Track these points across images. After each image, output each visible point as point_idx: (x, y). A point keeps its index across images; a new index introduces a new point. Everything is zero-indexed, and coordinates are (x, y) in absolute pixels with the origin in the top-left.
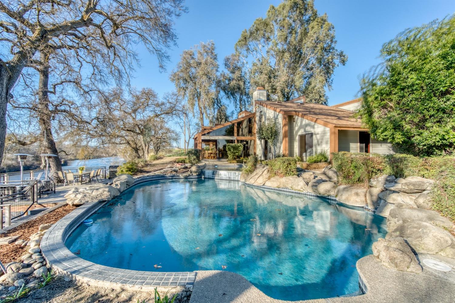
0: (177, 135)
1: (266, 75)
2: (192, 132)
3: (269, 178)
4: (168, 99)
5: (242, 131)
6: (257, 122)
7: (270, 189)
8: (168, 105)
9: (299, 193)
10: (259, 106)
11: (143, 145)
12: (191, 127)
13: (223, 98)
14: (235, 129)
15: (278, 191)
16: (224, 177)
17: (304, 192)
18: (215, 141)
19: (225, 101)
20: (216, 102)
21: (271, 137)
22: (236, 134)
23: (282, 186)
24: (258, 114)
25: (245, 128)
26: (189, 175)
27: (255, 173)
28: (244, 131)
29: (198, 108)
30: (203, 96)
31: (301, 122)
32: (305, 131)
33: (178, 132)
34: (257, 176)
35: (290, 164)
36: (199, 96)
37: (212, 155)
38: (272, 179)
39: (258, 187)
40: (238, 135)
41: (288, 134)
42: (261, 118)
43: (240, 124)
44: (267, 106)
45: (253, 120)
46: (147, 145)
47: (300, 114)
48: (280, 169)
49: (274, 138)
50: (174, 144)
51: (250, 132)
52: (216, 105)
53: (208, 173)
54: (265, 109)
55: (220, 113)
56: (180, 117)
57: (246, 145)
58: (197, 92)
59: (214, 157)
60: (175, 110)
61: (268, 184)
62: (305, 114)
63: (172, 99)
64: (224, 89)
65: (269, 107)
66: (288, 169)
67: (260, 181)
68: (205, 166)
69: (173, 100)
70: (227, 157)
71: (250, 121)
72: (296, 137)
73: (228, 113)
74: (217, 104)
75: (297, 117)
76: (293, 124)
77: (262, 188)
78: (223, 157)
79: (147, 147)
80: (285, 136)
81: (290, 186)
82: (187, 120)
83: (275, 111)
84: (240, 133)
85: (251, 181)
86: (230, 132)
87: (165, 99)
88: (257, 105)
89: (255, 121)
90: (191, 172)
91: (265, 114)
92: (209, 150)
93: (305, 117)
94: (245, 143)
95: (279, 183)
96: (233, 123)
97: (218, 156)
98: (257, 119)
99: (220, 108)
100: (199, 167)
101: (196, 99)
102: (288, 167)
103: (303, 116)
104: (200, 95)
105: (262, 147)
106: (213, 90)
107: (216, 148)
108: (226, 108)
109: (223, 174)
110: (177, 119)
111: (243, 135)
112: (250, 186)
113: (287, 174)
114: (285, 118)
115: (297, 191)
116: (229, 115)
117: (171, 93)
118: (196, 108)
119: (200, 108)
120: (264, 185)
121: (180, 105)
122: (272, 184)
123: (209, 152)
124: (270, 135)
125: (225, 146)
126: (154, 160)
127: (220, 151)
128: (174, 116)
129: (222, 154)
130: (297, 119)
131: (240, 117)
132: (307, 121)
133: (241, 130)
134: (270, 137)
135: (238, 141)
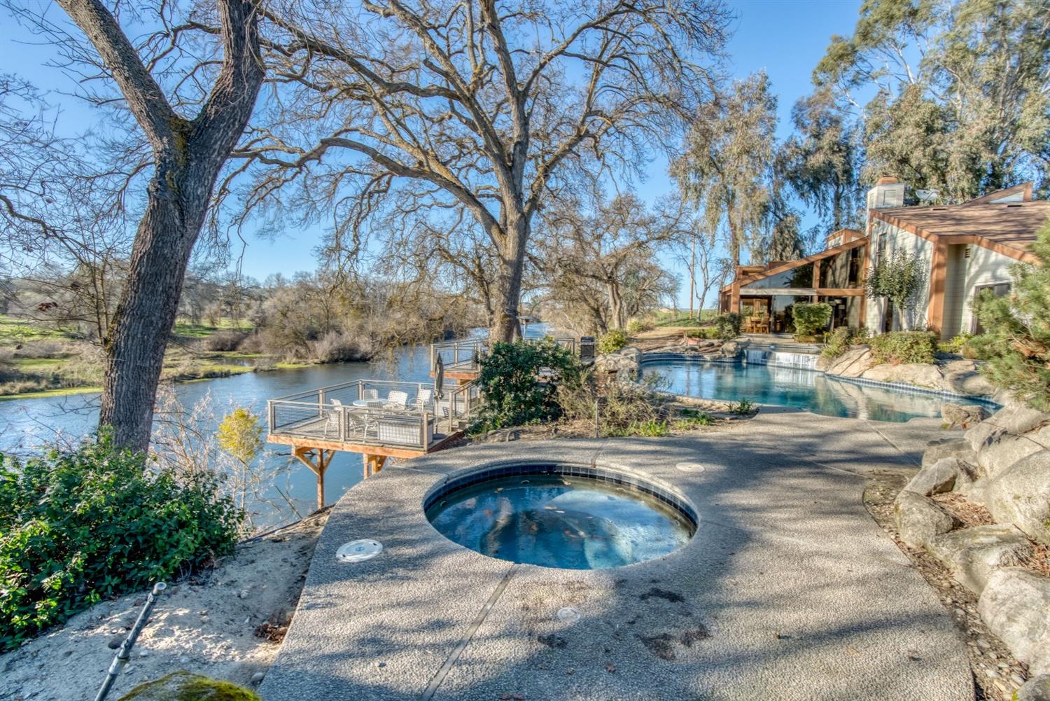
0: (672, 280)
1: (918, 125)
2: (711, 275)
3: (872, 366)
4: (663, 208)
5: (833, 274)
6: (873, 257)
7: (871, 383)
8: (663, 222)
9: (928, 392)
10: (879, 223)
11: (611, 301)
12: (709, 265)
13: (791, 199)
14: (816, 272)
15: (887, 387)
16: (785, 363)
17: (937, 389)
18: (769, 299)
19: (795, 203)
20: (773, 209)
21: (900, 291)
22: (816, 283)
23: (894, 378)
24: (876, 238)
25: (842, 267)
26: (720, 357)
27: (845, 356)
28: (837, 273)
29: (727, 225)
30: (741, 199)
31: (987, 258)
32: (994, 277)
33: (675, 275)
34: (848, 362)
35: (917, 343)
36: (731, 199)
37: (759, 325)
38: (878, 367)
39: (848, 380)
40: (823, 284)
41: (947, 286)
42: (881, 247)
43: (828, 262)
44: (899, 223)
45: (863, 251)
46: (618, 302)
47: (985, 239)
48: (894, 351)
49: (908, 292)
50: (667, 300)
51: (853, 277)
52: (771, 215)
53: (754, 355)
54: (891, 229)
55: (782, 233)
56: (685, 245)
57: (842, 307)
58: (727, 192)
59: (764, 330)
60: (677, 232)
61: (869, 375)
62: (996, 241)
63: (671, 207)
64: (793, 178)
65: (903, 224)
66: (913, 352)
67: (854, 371)
68: (748, 344)
69: (674, 211)
70: (794, 330)
71: (855, 253)
72: (968, 291)
73: (803, 229)
74: (775, 213)
75: (975, 246)
76: (965, 263)
77: (858, 382)
78: (782, 330)
79: (618, 307)
80: (937, 288)
81: (910, 378)
82: (702, 251)
83: (918, 234)
84: (830, 278)
85: (836, 371)
86: (802, 277)
87: (657, 208)
88: (876, 220)
89: (867, 254)
90: (723, 352)
91: (893, 238)
92: (751, 314)
93: (996, 247)
94: (838, 301)
95: (888, 374)
96: (812, 260)
97: (773, 327)
98: (873, 248)
99: (781, 220)
100: (738, 344)
101: (724, 205)
102: (912, 347)
103: (992, 244)
104: (733, 196)
105: (880, 310)
106: (766, 184)
107: (769, 311)
108: (798, 221)
109: (783, 357)
110: (679, 250)
111: (835, 285)
112: (831, 377)
113: (907, 359)
114: (938, 250)
115: (922, 388)
116: (805, 234)
117: (668, 195)
118: (723, 226)
119: (732, 224)
120: (860, 376)
121: (689, 221)
122: (879, 374)
123: (754, 319)
124: (898, 287)
125: (789, 308)
126: (638, 331)
127: (777, 318)
128: (674, 243)
129: (782, 324)
130: (977, 250)
131: (832, 243)
132: (1001, 257)
133: (830, 272)
134: (895, 292)
135: (821, 299)
